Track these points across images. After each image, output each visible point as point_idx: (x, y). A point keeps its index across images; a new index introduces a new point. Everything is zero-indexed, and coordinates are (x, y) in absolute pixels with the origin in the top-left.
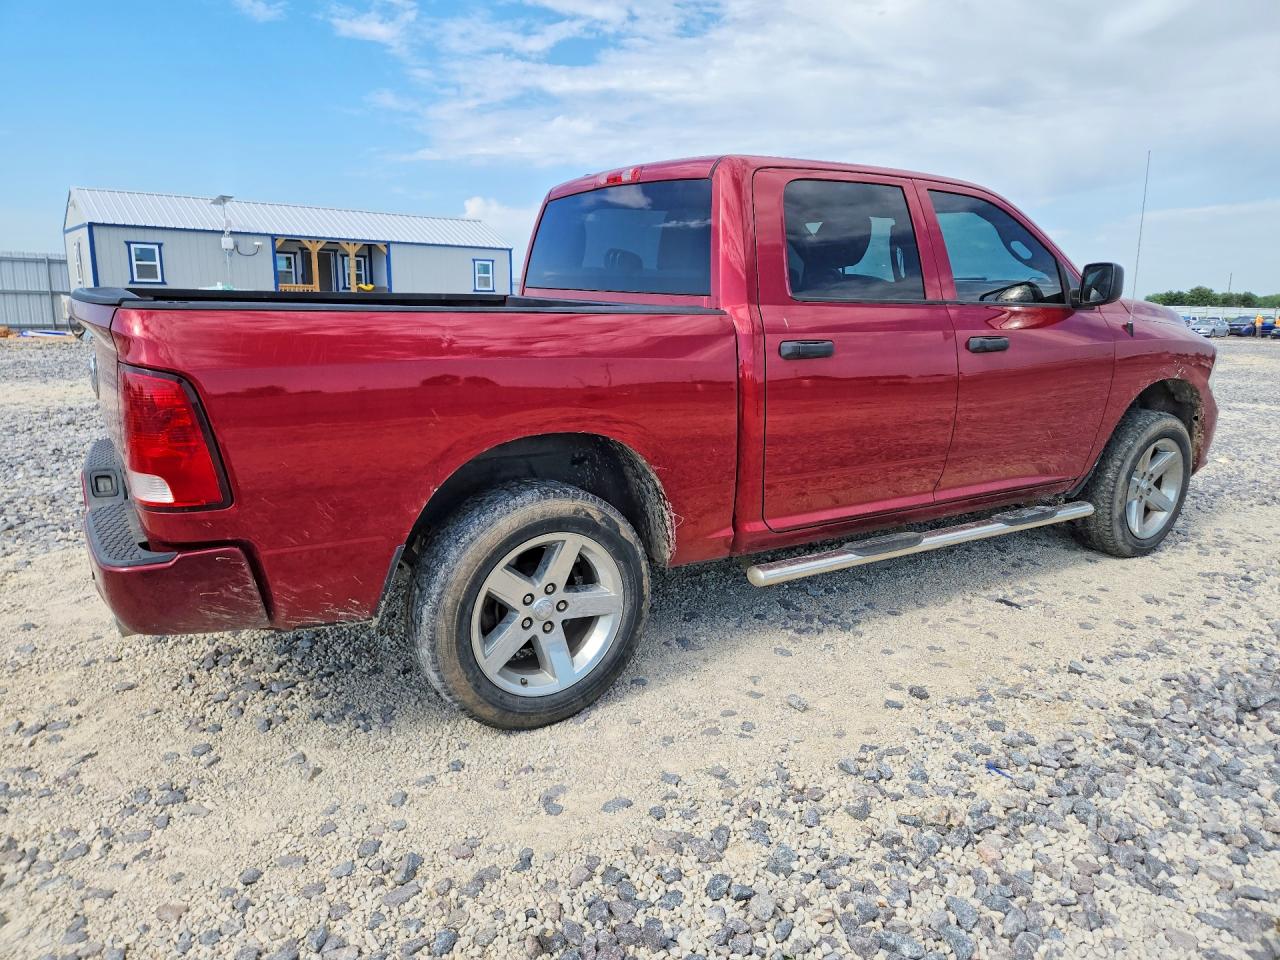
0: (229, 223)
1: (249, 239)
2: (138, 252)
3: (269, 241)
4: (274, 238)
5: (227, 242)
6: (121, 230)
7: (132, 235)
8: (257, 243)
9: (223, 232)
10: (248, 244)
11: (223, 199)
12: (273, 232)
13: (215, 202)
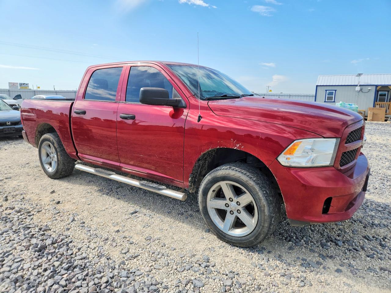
0: (359, 82)
1: (367, 87)
2: (328, 93)
3: (374, 87)
4: (377, 86)
5: (358, 88)
6: (325, 87)
7: (328, 88)
8: (369, 88)
9: (357, 85)
10: (365, 89)
11: (360, 75)
12: (377, 84)
13: (357, 76)
